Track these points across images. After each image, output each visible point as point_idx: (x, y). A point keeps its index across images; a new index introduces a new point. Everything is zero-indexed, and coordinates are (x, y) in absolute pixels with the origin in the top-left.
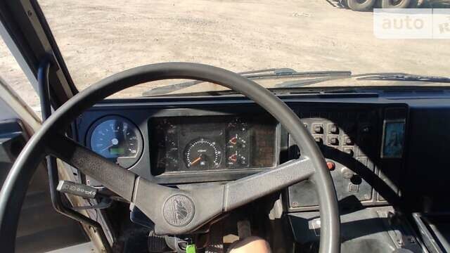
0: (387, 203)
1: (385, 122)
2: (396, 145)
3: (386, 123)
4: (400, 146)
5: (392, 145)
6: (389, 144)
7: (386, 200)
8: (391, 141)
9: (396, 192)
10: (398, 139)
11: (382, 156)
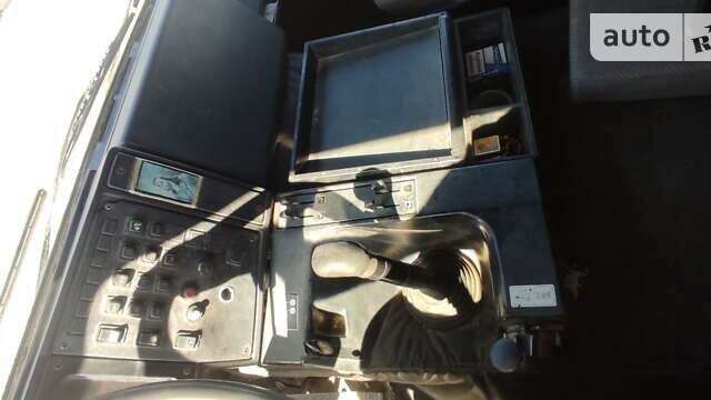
0: (270, 210)
1: (132, 192)
2: (178, 182)
3: (136, 190)
4: (183, 176)
5: (176, 188)
6: (174, 192)
7: (263, 211)
8: (170, 188)
9: (255, 194)
10: (169, 177)
11: (193, 207)
